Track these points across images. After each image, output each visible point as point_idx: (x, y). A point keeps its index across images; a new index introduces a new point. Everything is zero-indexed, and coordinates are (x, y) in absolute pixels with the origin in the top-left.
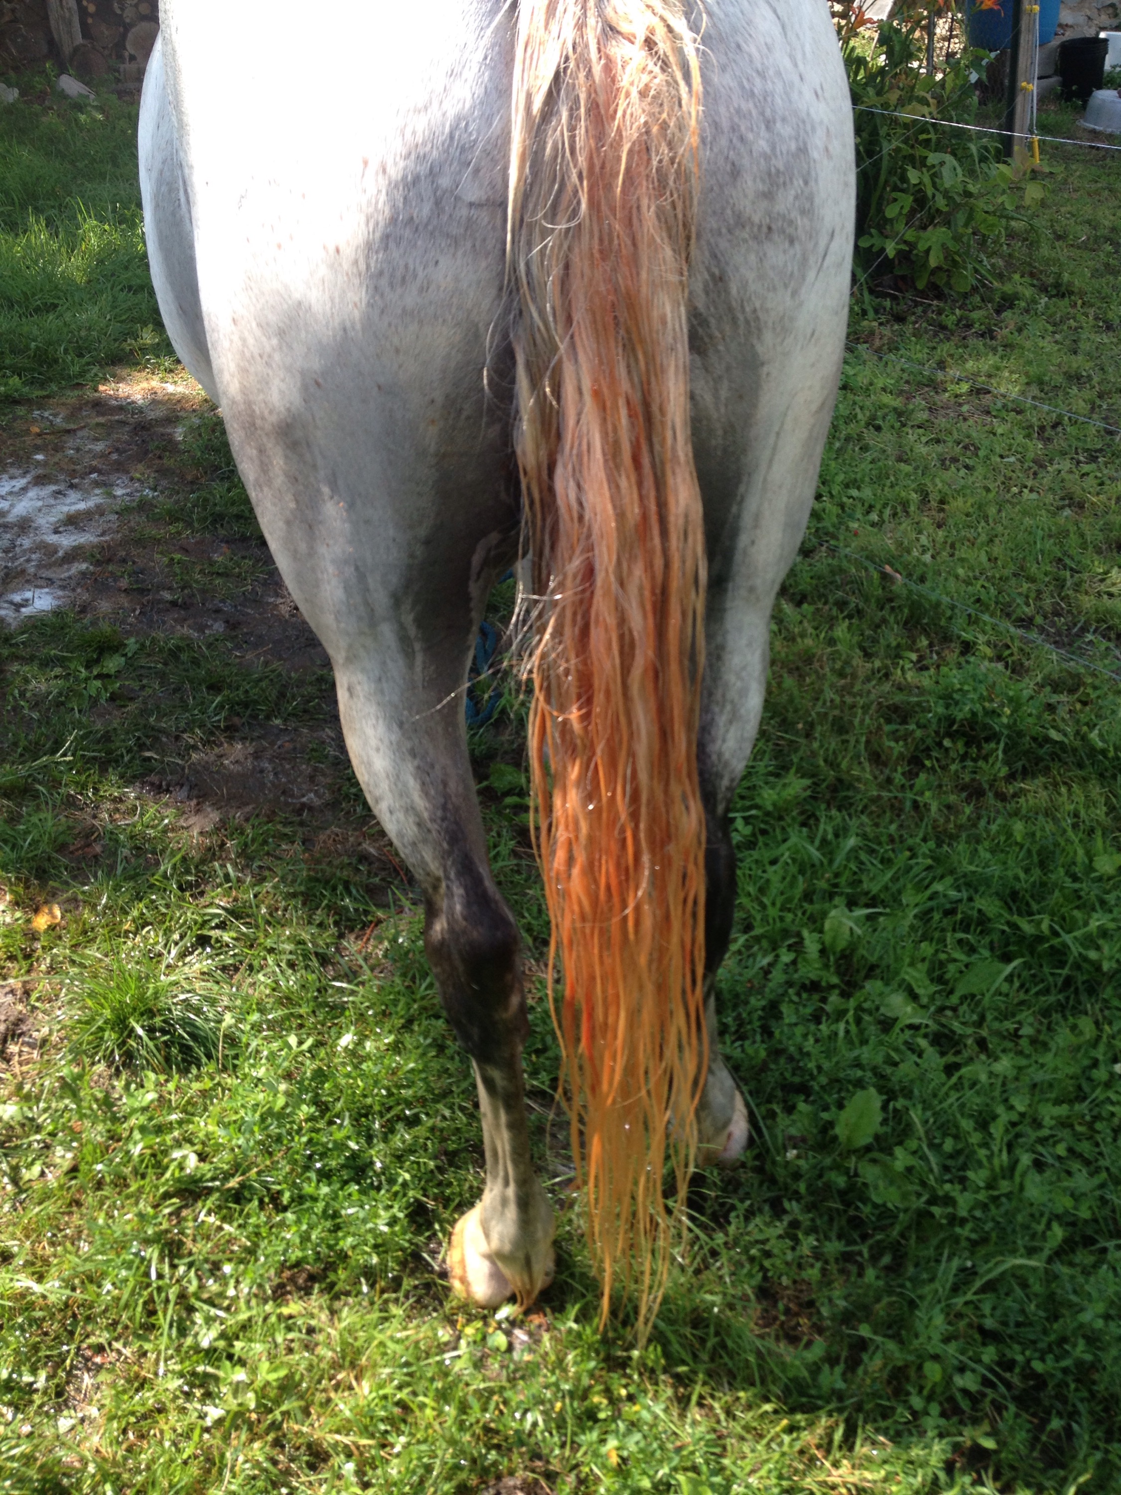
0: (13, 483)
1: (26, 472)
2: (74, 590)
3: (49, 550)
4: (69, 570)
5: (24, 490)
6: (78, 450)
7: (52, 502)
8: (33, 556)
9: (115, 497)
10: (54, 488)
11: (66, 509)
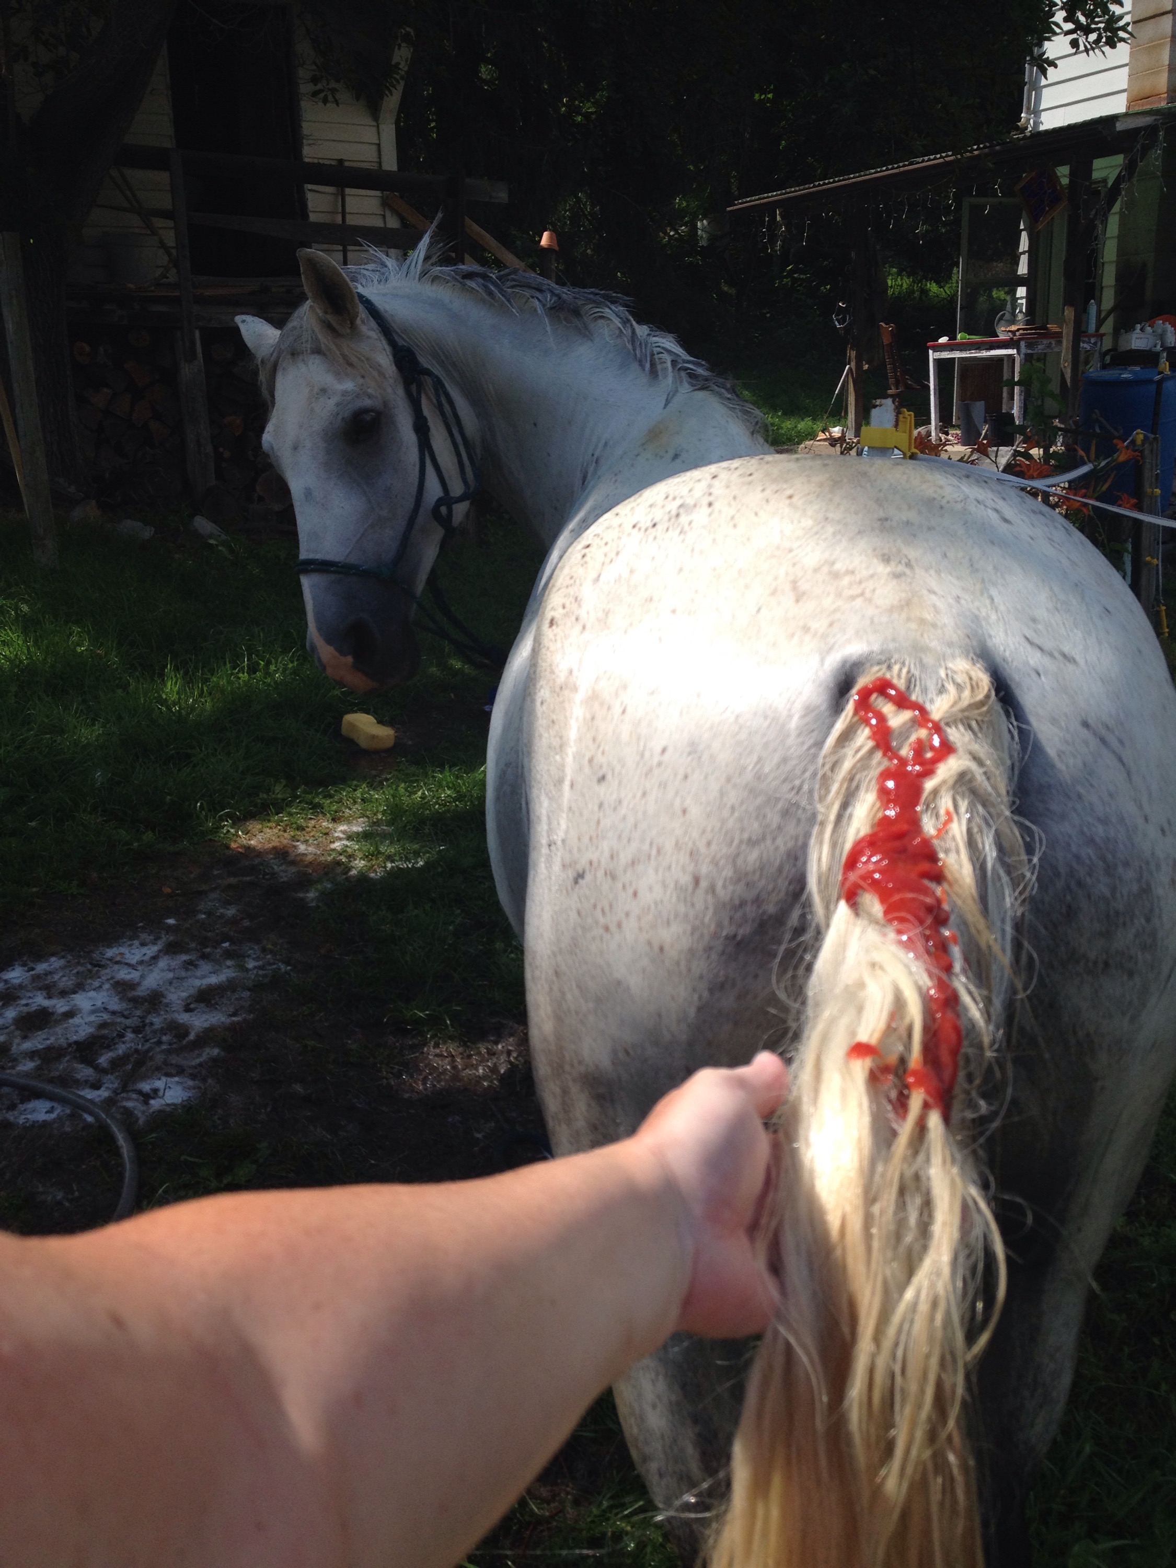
0: (144, 950)
1: (158, 938)
2: (204, 1080)
3: (180, 1031)
4: (199, 1055)
5: (155, 958)
6: (209, 914)
7: (183, 974)
8: (164, 1038)
9: (247, 970)
10: (185, 957)
11: (198, 983)
